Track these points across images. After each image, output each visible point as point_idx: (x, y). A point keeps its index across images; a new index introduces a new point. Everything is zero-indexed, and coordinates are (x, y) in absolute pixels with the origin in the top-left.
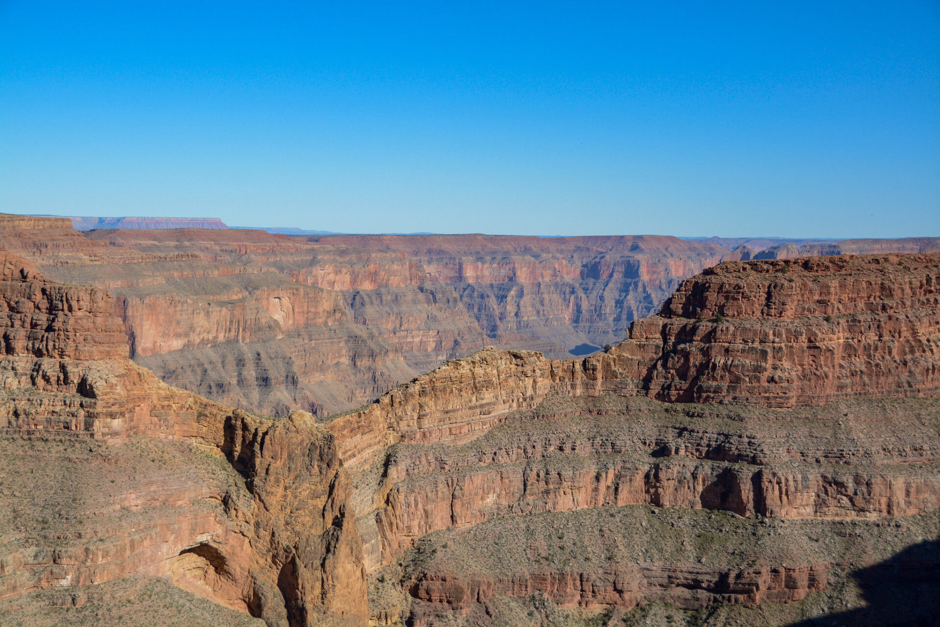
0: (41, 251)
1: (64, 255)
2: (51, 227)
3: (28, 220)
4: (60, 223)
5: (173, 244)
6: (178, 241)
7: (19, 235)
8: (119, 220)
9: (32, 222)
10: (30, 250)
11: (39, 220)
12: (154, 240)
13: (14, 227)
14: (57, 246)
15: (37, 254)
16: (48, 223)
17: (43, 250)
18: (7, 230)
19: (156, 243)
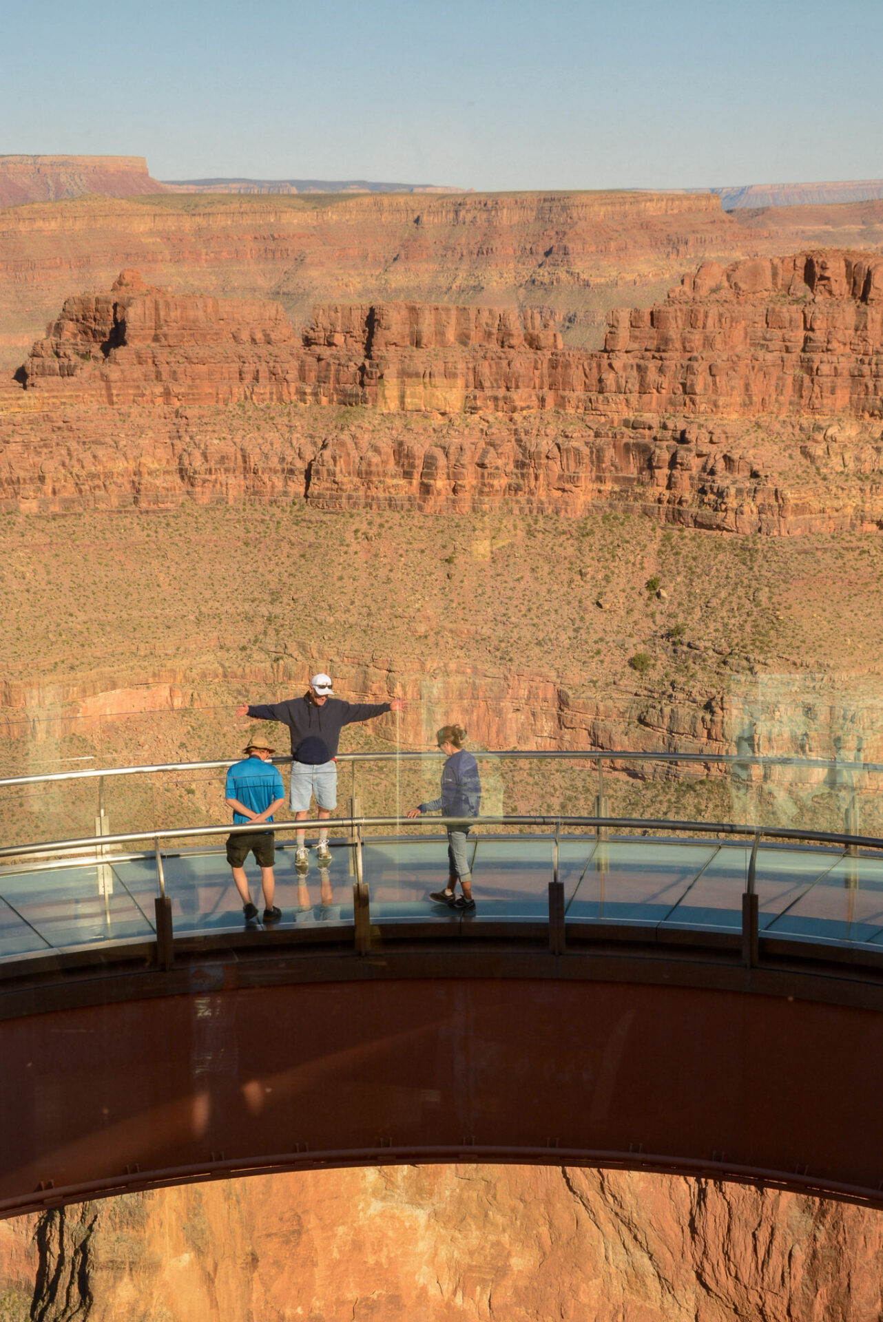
0: (678, 251)
1: (713, 255)
2: (690, 209)
3: (658, 200)
4: (704, 203)
5: (856, 228)
6: (864, 223)
7: (646, 226)
8: (742, 191)
9: (664, 204)
10: (662, 250)
11: (673, 199)
12: (826, 224)
13: (638, 213)
14: (702, 242)
15: (673, 256)
16: (686, 204)
17: (682, 248)
18: (630, 217)
19: (829, 228)
